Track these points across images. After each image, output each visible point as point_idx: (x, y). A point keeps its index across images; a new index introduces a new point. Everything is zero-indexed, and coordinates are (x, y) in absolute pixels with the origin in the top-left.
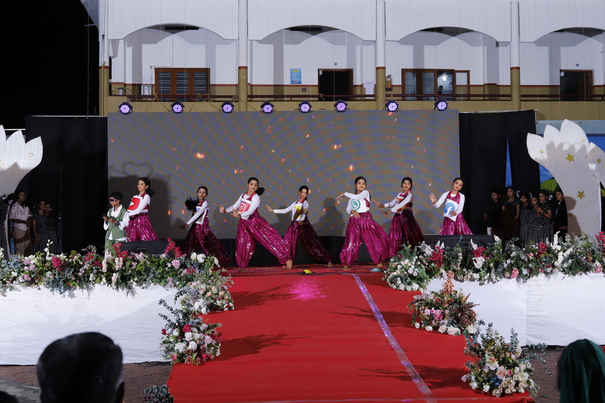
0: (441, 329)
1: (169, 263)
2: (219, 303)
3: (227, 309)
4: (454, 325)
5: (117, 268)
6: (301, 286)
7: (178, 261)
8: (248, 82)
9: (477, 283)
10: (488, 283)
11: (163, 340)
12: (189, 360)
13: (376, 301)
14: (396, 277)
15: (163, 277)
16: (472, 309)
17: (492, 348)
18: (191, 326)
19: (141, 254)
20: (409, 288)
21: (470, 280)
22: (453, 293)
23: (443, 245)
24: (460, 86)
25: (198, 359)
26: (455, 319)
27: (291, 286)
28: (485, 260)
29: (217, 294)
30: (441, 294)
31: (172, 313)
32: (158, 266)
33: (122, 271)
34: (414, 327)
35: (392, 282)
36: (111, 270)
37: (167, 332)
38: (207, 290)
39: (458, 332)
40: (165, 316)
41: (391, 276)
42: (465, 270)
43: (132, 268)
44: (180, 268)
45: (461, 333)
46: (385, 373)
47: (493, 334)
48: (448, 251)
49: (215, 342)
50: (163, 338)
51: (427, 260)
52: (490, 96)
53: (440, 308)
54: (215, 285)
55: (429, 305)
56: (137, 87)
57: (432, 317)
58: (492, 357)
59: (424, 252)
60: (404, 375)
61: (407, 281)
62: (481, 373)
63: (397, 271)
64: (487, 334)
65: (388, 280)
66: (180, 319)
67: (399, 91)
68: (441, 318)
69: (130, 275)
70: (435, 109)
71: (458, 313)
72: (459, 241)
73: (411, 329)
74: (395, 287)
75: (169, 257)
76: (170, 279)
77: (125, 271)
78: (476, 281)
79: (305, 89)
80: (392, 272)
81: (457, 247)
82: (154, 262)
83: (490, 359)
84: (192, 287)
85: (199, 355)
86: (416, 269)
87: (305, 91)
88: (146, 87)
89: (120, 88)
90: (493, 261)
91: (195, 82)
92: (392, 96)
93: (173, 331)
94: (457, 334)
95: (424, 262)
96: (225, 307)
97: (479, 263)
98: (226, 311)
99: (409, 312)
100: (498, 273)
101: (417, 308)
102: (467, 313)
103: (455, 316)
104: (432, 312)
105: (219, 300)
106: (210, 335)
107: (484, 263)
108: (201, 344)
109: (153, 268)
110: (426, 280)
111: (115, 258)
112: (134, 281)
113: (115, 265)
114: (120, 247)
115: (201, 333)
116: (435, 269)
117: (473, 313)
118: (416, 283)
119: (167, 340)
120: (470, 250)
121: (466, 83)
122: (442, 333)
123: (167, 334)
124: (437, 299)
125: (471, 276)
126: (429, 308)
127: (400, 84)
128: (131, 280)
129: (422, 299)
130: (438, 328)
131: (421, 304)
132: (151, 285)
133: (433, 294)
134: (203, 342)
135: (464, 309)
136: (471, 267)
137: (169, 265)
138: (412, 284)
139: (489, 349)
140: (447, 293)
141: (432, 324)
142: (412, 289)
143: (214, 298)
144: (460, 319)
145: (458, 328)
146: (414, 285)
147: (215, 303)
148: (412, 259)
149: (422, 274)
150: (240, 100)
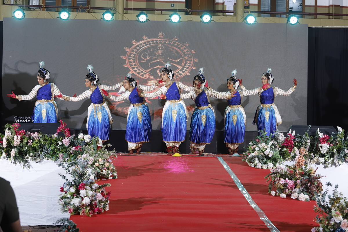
0: (294, 196)
1: (60, 141)
2: (105, 172)
3: (111, 178)
4: (304, 193)
5: (15, 144)
6: (173, 163)
7: (68, 140)
9: (321, 166)
10: (331, 166)
11: (61, 196)
12: (83, 212)
13: (237, 175)
14: (254, 157)
15: (54, 153)
16: (318, 180)
17: (338, 205)
18: (85, 185)
19: (36, 134)
20: (265, 167)
21: (316, 163)
22: (303, 167)
23: (294, 133)
24: (308, 6)
25: (91, 212)
26: (305, 188)
27: (164, 163)
28: (330, 146)
29: (104, 165)
30: (294, 167)
31: (69, 173)
32: (51, 144)
33: (20, 147)
34: (270, 194)
35: (250, 162)
36: (10, 146)
37: (65, 190)
38: (95, 162)
39: (307, 198)
40: (63, 176)
41: (249, 156)
42: (312, 154)
43: (28, 145)
44: (69, 146)
45: (310, 199)
46: (248, 225)
47: (338, 195)
48: (298, 138)
49: (105, 199)
50: (61, 194)
51: (280, 145)
52: (335, 15)
53: (293, 179)
54: (102, 157)
55: (284, 176)
57: (285, 185)
58: (338, 212)
59: (278, 139)
60: (264, 227)
61: (264, 160)
62: (328, 225)
63: (255, 152)
64: (334, 194)
65: (247, 160)
66: (75, 179)
67: (256, 9)
68: (293, 188)
69: (27, 150)
70: (287, 23)
71: (308, 183)
72: (308, 130)
73: (268, 196)
74: (253, 166)
75: (60, 136)
76: (60, 155)
77: (22, 147)
78: (321, 164)
79: (174, 5)
80: (251, 153)
81: (306, 135)
82: (47, 140)
83: (336, 213)
84: (82, 158)
85: (91, 209)
86: (272, 151)
87: (174, 6)
90: (336, 147)
92: (249, 12)
93: (69, 188)
94: (306, 200)
95: (278, 147)
96: (110, 176)
97: (325, 149)
98: (111, 179)
99: (266, 182)
100: (340, 158)
101: (274, 179)
102: (316, 183)
103: (305, 186)
104: (286, 182)
105: (105, 170)
106: (101, 193)
107: (328, 149)
108: (93, 199)
109: (46, 146)
110: (279, 161)
111: (13, 136)
112: (30, 156)
113: (14, 142)
114: (18, 127)
115: (93, 191)
116: (287, 153)
117: (320, 184)
118: (271, 163)
119: (65, 196)
120: (317, 137)
121: (313, 4)
122: (294, 199)
123: (65, 191)
124: (290, 172)
125: (317, 160)
126: (283, 179)
127: (257, 3)
128: (27, 155)
129: (277, 172)
130: (290, 195)
131: (277, 175)
132: (44, 160)
133: (287, 167)
134: (95, 198)
135: (313, 180)
136: (317, 152)
137: (60, 143)
138: (267, 163)
139: (335, 205)
140: (299, 166)
141: (286, 192)
142: (268, 167)
143: (101, 168)
144: (309, 188)
145: (307, 196)
146: (269, 164)
147: (101, 173)
148: (267, 143)
149: (276, 156)
150: (117, 12)
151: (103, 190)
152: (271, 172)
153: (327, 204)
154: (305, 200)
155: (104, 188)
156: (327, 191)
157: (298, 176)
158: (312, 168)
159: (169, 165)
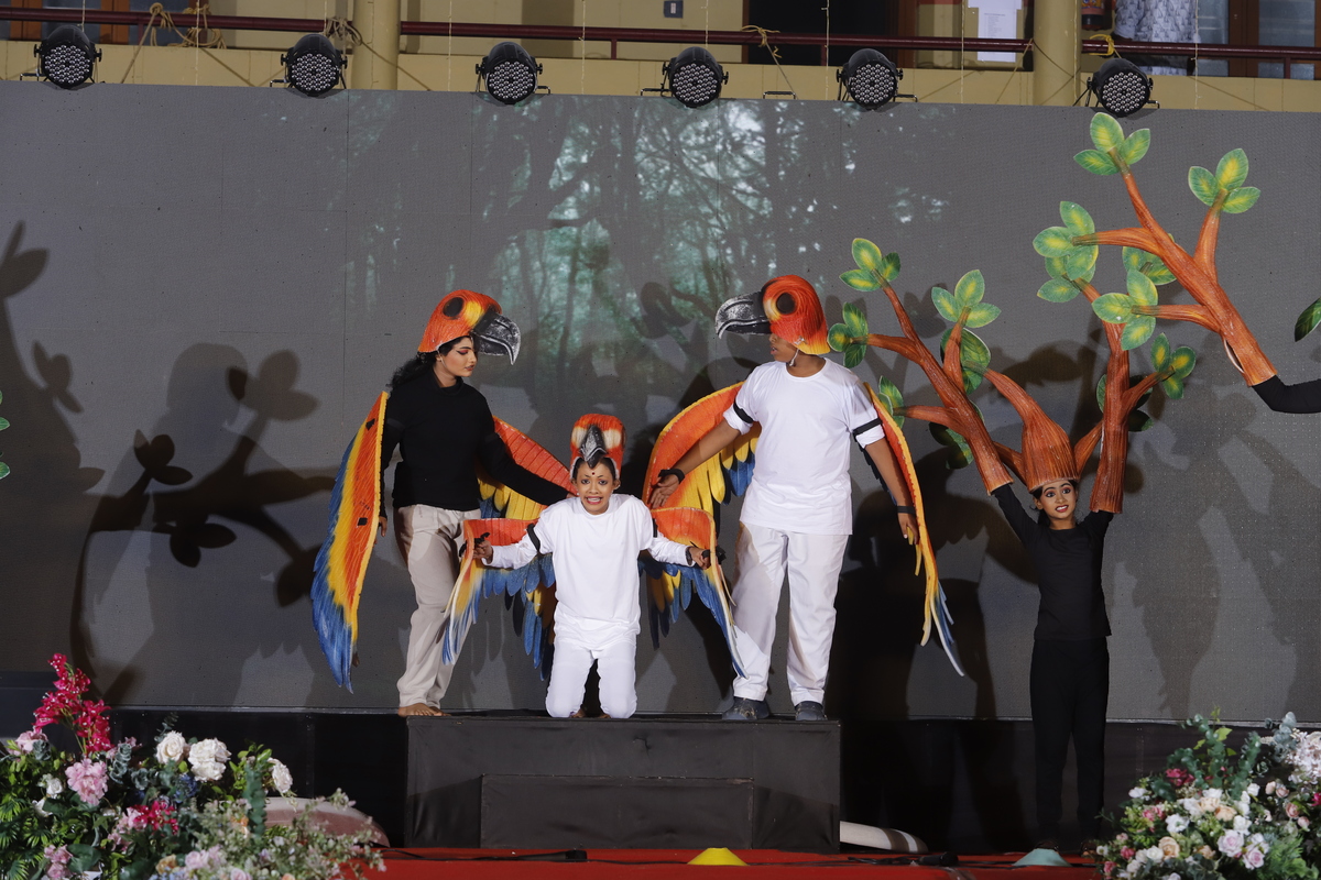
1: (55, 775)
7: (97, 768)
14: (1159, 871)
15: (19, 846)
41: (1133, 866)
44: (103, 805)
51: (1303, 802)
59: (1292, 765)
63: (1164, 841)
75: (52, 748)
76: (54, 854)
80: (1141, 847)
84: (186, 872)
86: (1259, 838)
87: (679, 14)
92: (1111, 48)
95: (1291, 811)
137: (53, 788)
148: (1234, 791)
149: (1287, 863)
150: (362, 42)
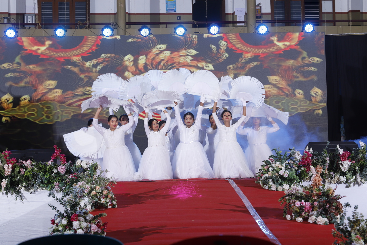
0: (311, 220)
1: (56, 169)
2: (103, 201)
5: (6, 174)
6: (179, 189)
7: (63, 167)
8: (127, 11)
9: (343, 185)
10: (354, 185)
11: (52, 230)
13: (250, 199)
14: (268, 178)
15: (49, 183)
16: (338, 200)
17: (358, 228)
18: (78, 216)
19: (29, 162)
20: (280, 189)
21: (337, 182)
22: (321, 187)
23: (311, 150)
24: (324, 13)
26: (324, 210)
27: (169, 188)
28: (351, 164)
29: (102, 192)
30: (310, 188)
31: (60, 204)
32: (45, 172)
33: (11, 177)
34: (285, 218)
35: (264, 184)
37: (56, 222)
38: (92, 190)
39: (326, 222)
40: (54, 207)
41: (263, 178)
42: (332, 173)
43: (21, 174)
44: (65, 174)
45: (329, 222)
47: (358, 217)
48: (316, 155)
49: (100, 231)
50: (52, 227)
51: (296, 164)
53: (310, 201)
54: (99, 185)
55: (299, 198)
56: (21, 16)
57: (301, 208)
58: (358, 236)
59: (294, 158)
61: (279, 182)
63: (269, 173)
64: (353, 216)
65: (260, 182)
66: (68, 210)
67: (269, 18)
68: (310, 210)
69: (19, 180)
70: (302, 31)
71: (326, 205)
72: (327, 147)
74: (267, 188)
75: (55, 163)
76: (56, 184)
77: (14, 177)
78: (343, 183)
79: (180, 17)
80: (264, 174)
81: (325, 152)
82: (41, 169)
83: (356, 237)
84: (77, 186)
86: (287, 171)
87: (180, 19)
88: (29, 17)
89: (4, 18)
90: (358, 164)
91: (75, 11)
92: (262, 22)
93: (61, 220)
95: (294, 166)
96: (108, 205)
97: (346, 166)
98: (110, 208)
99: (281, 205)
100: (363, 176)
101: (288, 202)
102: (335, 204)
103: (323, 208)
104: (302, 204)
105: (103, 198)
106: (96, 224)
107: (350, 166)
108: (87, 231)
109: (40, 174)
110: (296, 181)
111: (4, 165)
112: (22, 186)
113: (4, 172)
114: (9, 155)
115: (88, 222)
116: (304, 173)
117: (340, 205)
118: (287, 184)
119: (56, 229)
120: (336, 154)
121: (331, 11)
122: (311, 223)
123: (56, 224)
124: (306, 193)
125: (338, 179)
126: (299, 201)
127: (270, 12)
128: (20, 186)
129: (292, 194)
130: (308, 219)
131: (292, 197)
132: (38, 190)
133: (303, 188)
134: (89, 230)
135: (332, 201)
136: (338, 170)
137: (55, 171)
138: (283, 185)
139: (355, 228)
140: (316, 187)
141: (302, 215)
142: (283, 189)
143: (99, 197)
144: (328, 210)
145: (326, 219)
146: (284, 186)
147: (99, 201)
148: (282, 162)
149: (292, 176)
150: (119, 27)
151: (99, 221)
152: (285, 194)
153: (346, 228)
154: (324, 224)
155: (100, 219)
156: (346, 213)
157: (316, 198)
158: (330, 188)
159: (175, 191)
